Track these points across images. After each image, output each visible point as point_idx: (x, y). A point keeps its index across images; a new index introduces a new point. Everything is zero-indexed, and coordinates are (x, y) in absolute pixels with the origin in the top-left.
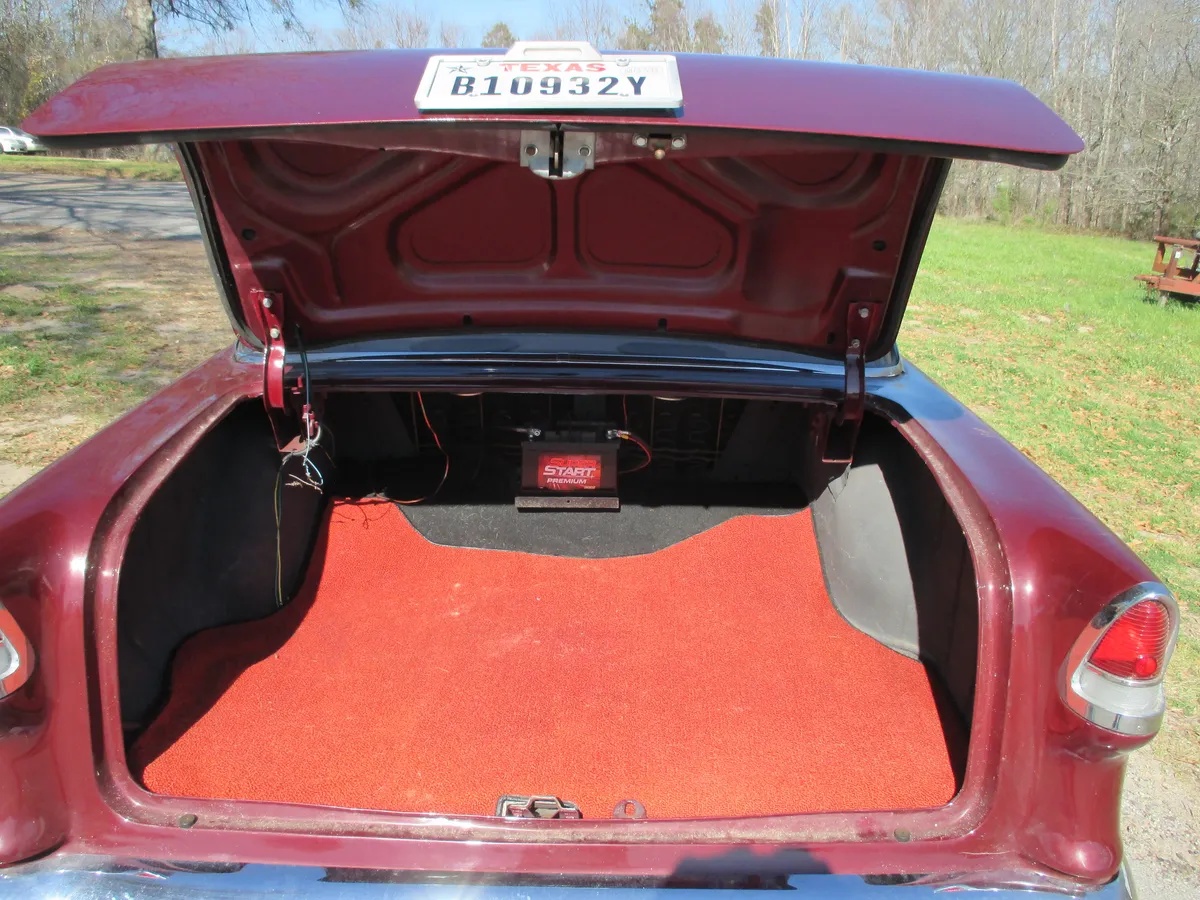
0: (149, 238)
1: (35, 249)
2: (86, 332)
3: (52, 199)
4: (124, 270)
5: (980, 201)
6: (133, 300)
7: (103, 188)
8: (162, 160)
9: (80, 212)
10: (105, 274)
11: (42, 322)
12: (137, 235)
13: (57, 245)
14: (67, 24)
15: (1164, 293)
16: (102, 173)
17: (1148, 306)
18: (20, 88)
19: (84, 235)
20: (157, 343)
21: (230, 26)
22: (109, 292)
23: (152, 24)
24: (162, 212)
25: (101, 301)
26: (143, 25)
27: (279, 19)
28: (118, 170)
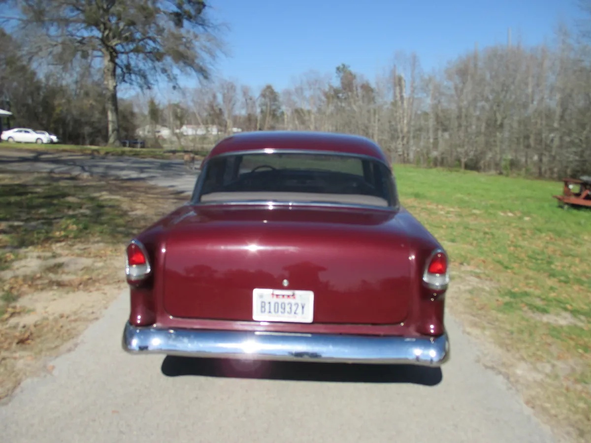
0: (117, 178)
1: (71, 183)
2: (99, 215)
3: (74, 163)
4: (111, 191)
5: (497, 165)
6: (117, 203)
7: (93, 158)
8: (117, 147)
9: (87, 168)
10: (104, 193)
11: (82, 211)
12: (112, 178)
13: (80, 181)
14: (73, 87)
15: (567, 204)
16: (89, 152)
17: (560, 209)
18: (50, 115)
19: (90, 178)
20: (130, 219)
21: (149, 88)
22: (105, 200)
23: (115, 87)
24: (122, 169)
25: (104, 203)
26: (111, 88)
27: (171, 85)
28: (97, 151)
